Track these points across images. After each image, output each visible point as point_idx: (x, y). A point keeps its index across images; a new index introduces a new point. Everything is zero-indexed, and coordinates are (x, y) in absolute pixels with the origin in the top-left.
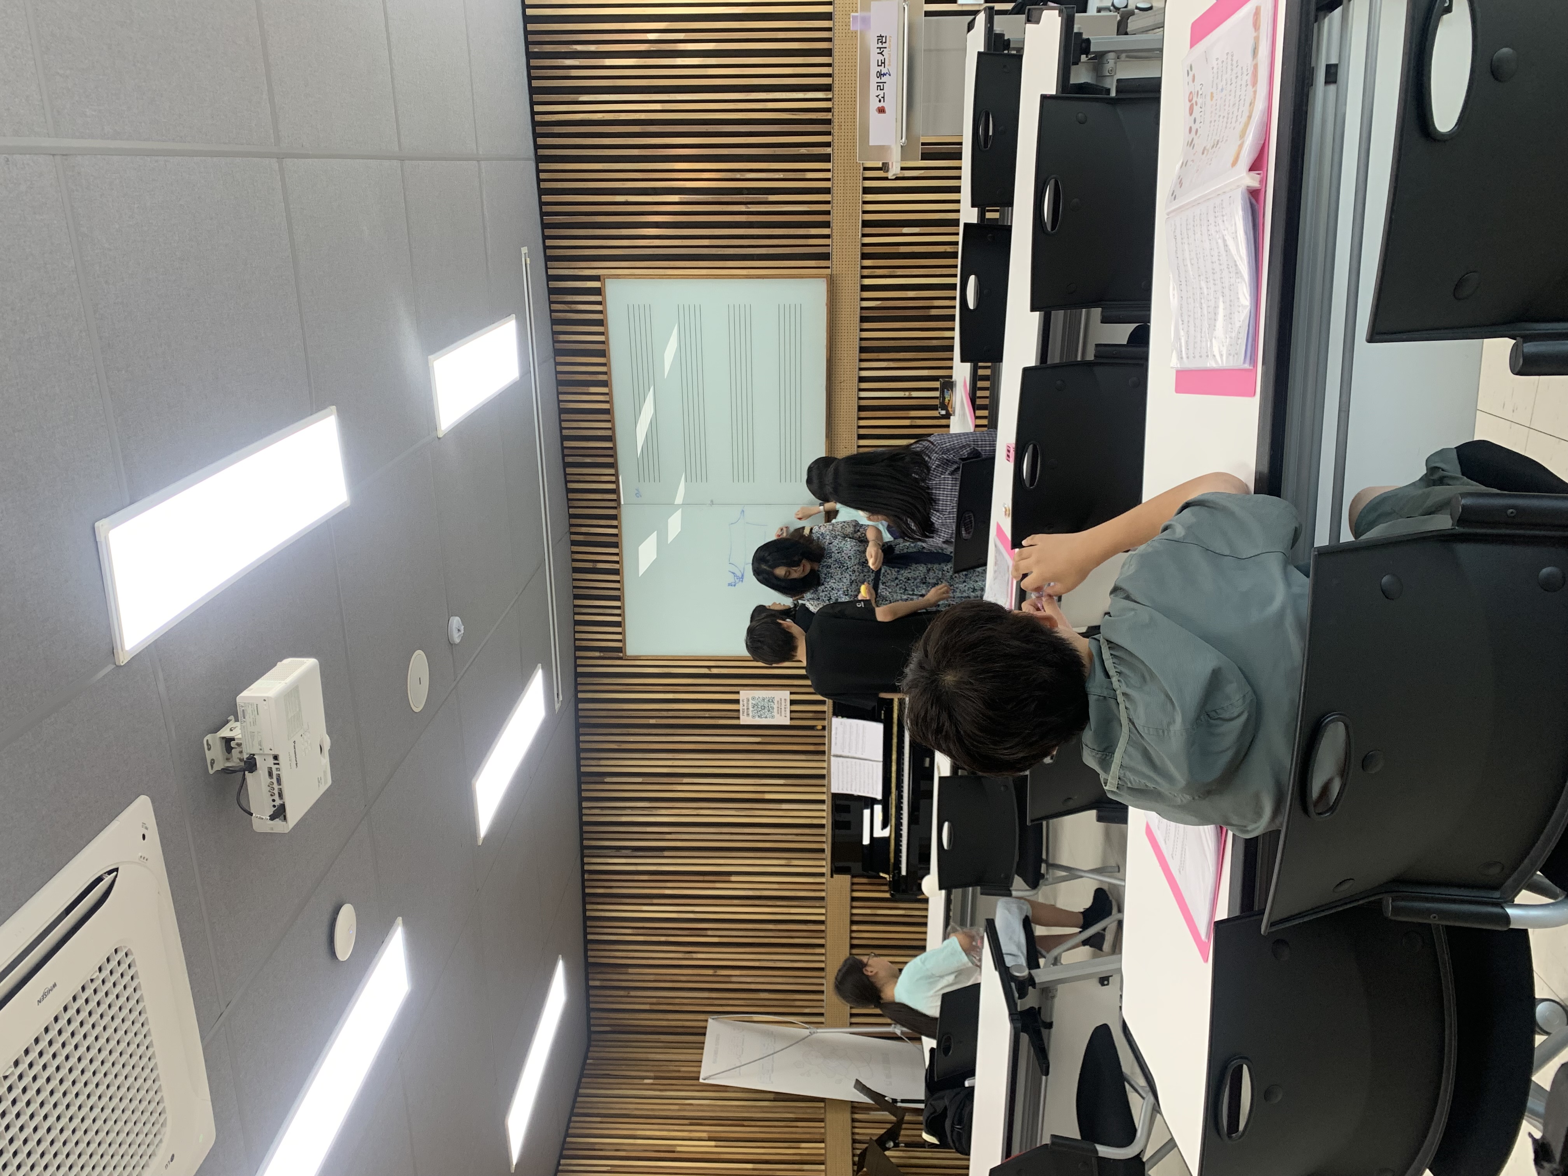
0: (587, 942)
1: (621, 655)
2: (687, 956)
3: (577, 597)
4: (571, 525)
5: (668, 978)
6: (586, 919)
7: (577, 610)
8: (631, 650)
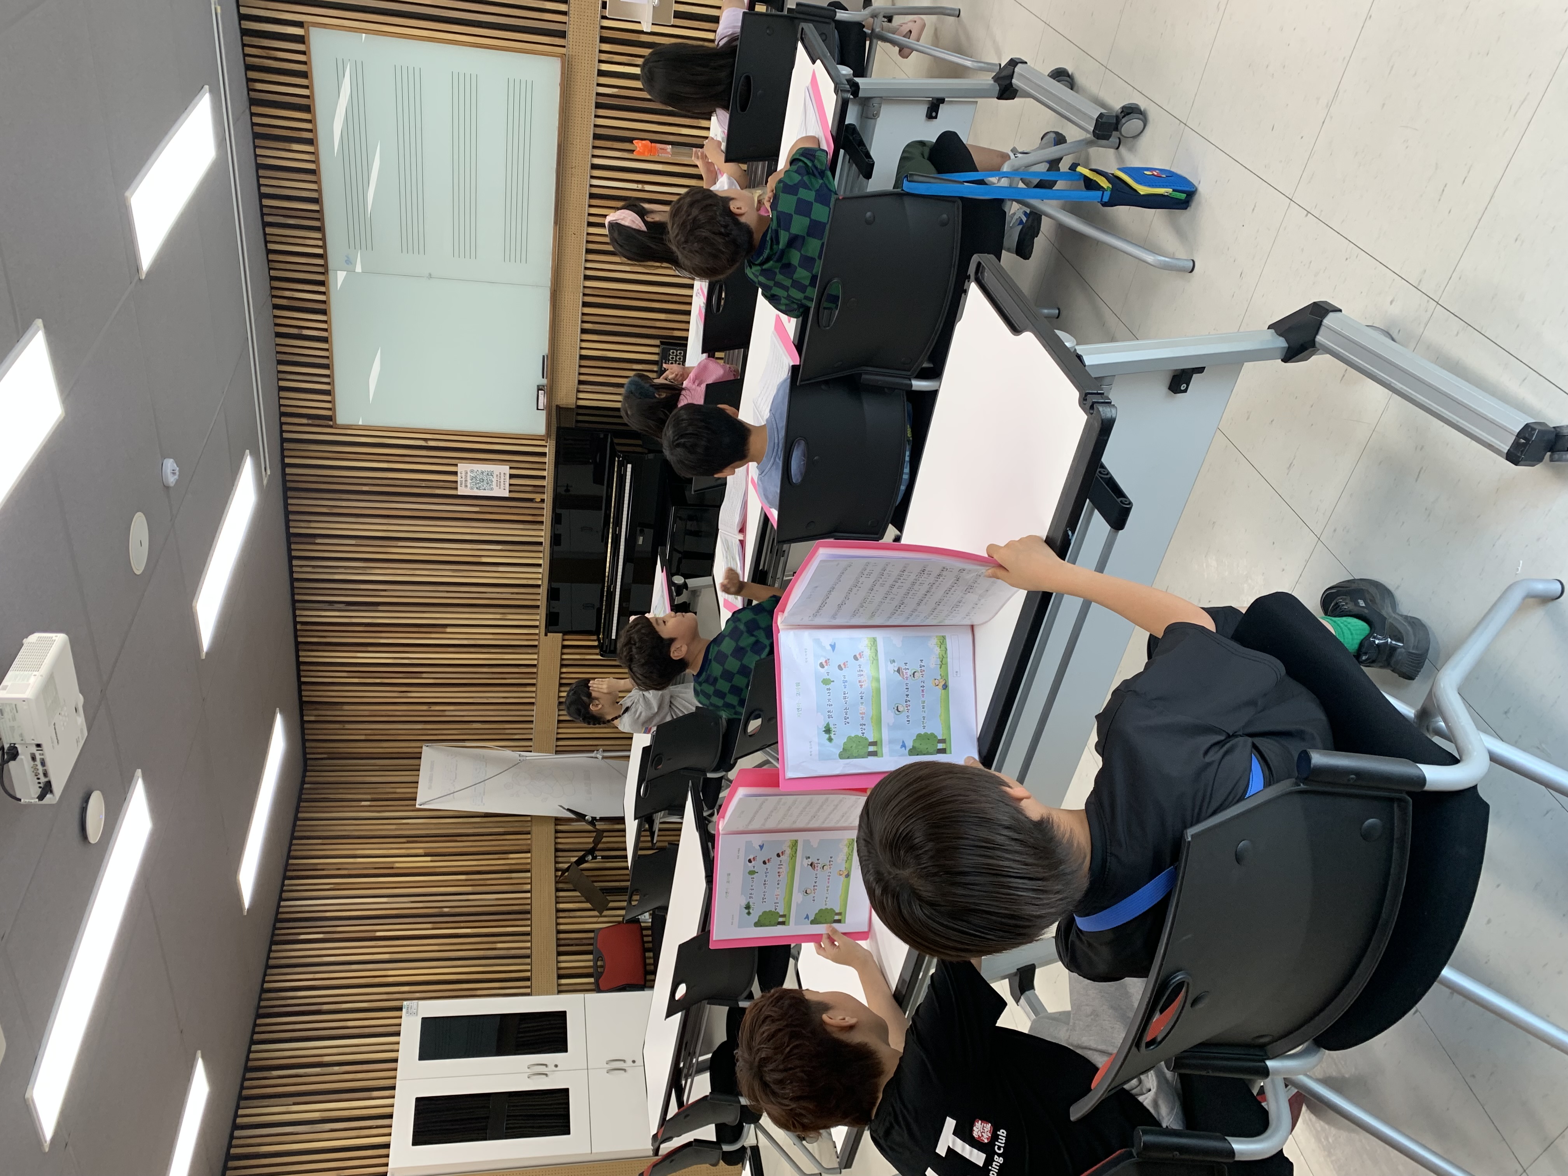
0: (300, 684)
1: (331, 423)
2: (402, 694)
3: (280, 362)
4: (272, 288)
5: (383, 713)
6: (299, 664)
7: (281, 376)
8: (342, 418)
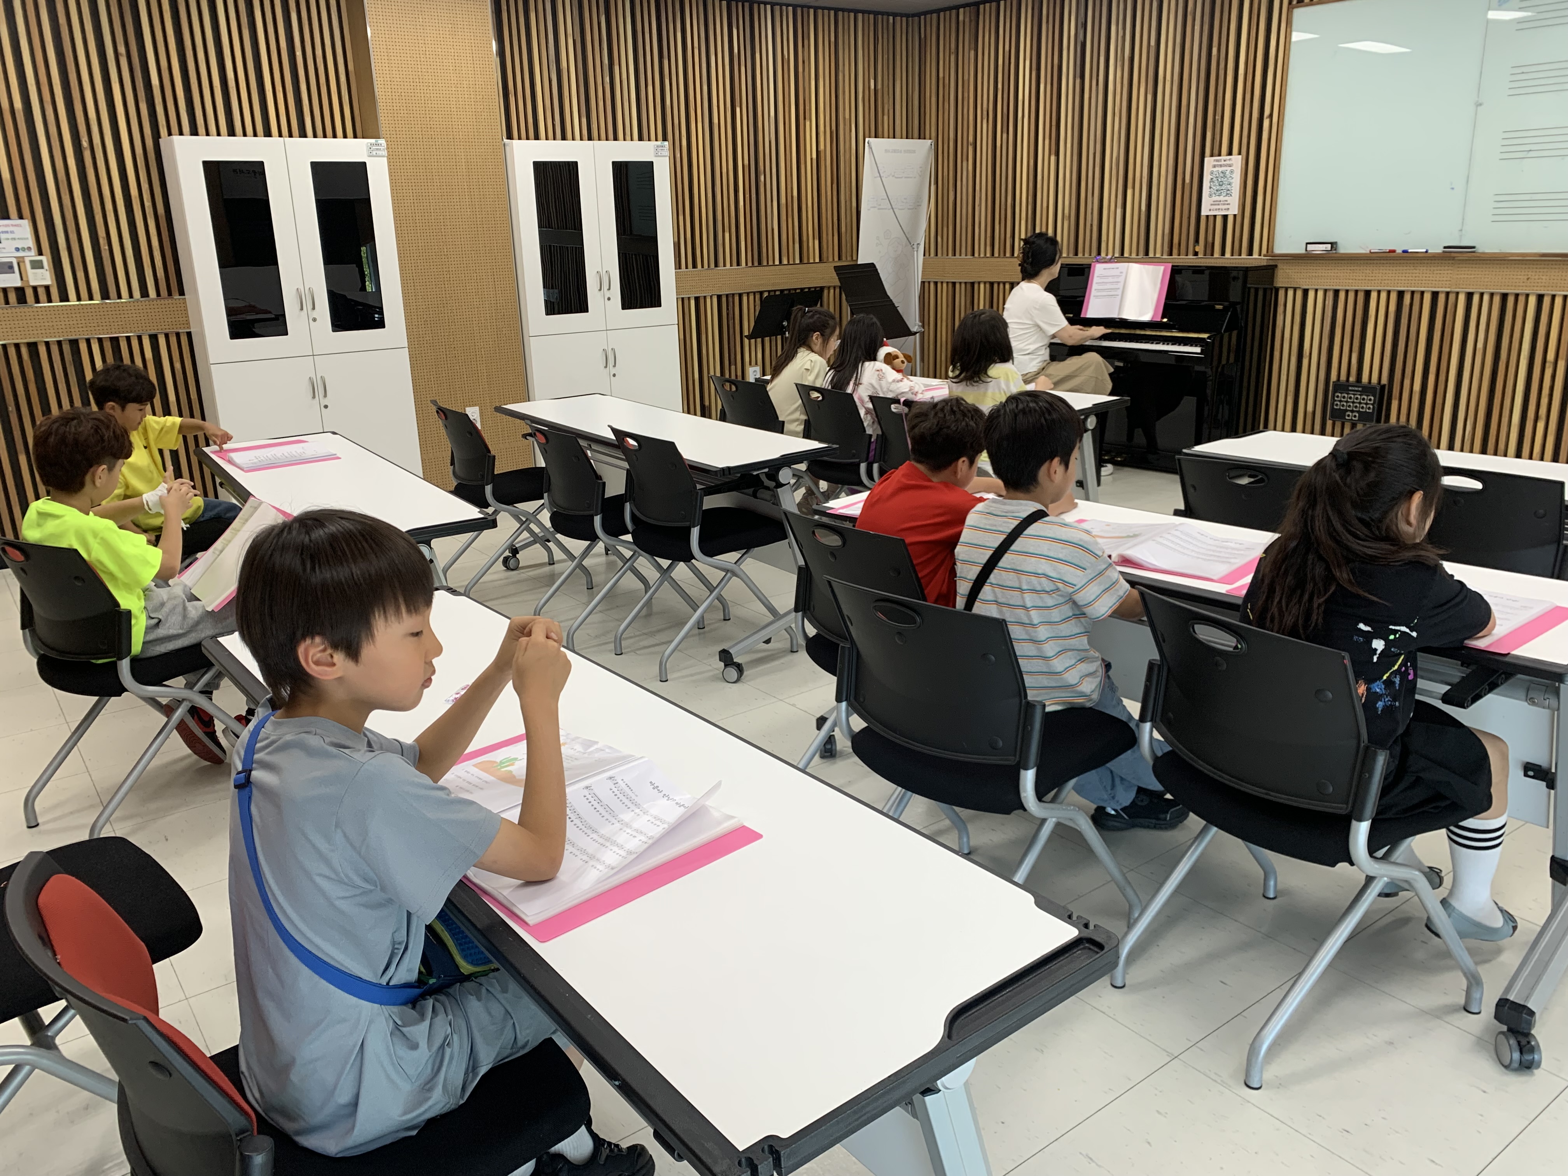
2: (985, 113)
5: (966, 95)
8: (1300, 16)
